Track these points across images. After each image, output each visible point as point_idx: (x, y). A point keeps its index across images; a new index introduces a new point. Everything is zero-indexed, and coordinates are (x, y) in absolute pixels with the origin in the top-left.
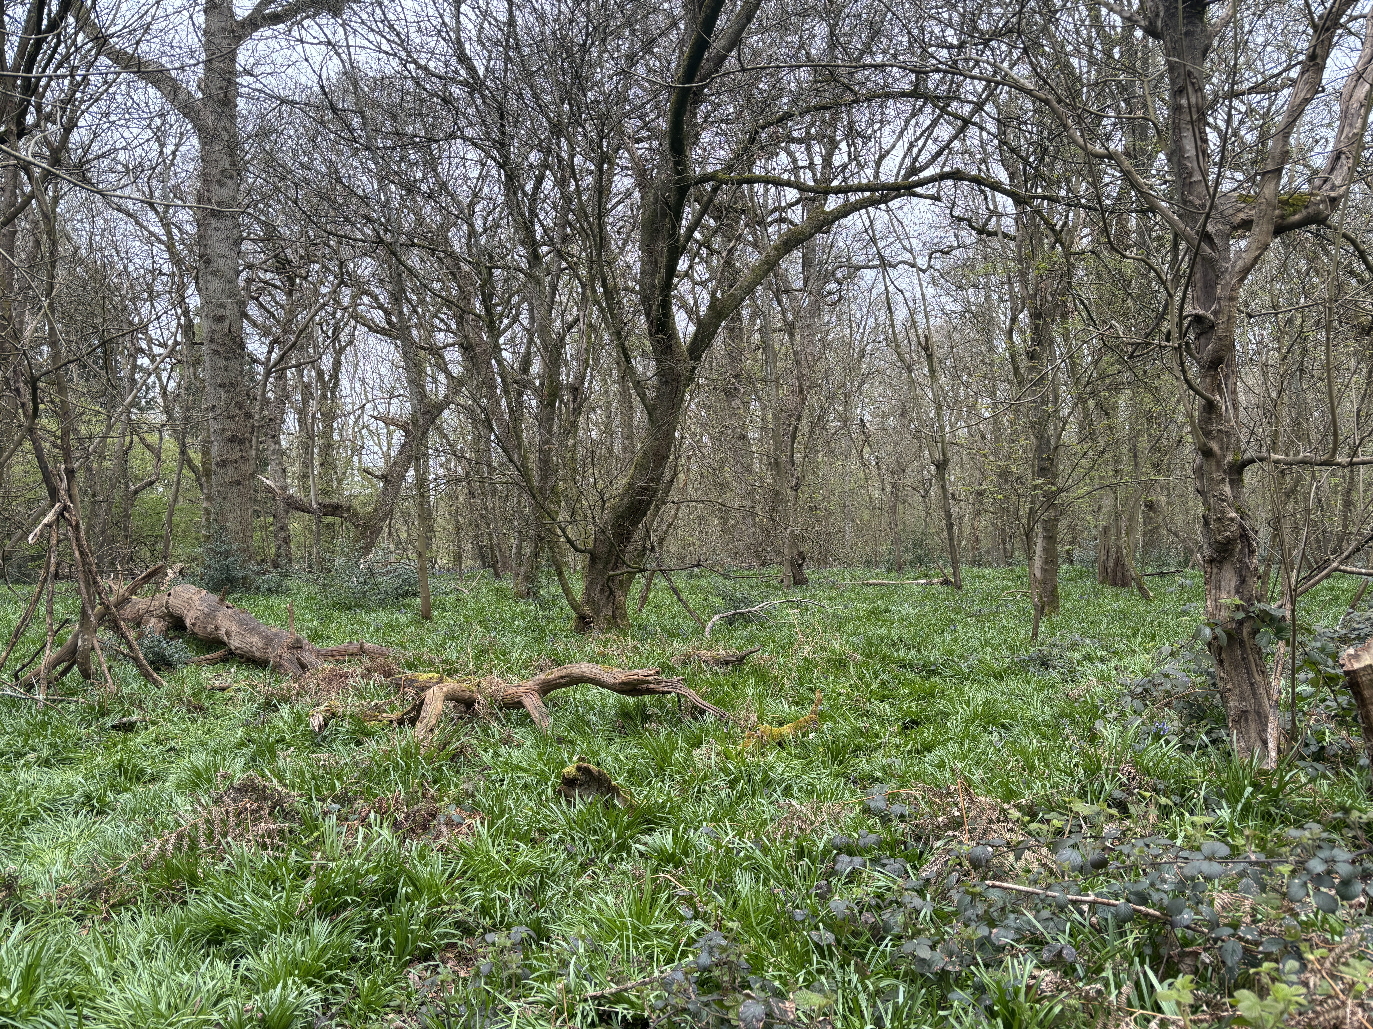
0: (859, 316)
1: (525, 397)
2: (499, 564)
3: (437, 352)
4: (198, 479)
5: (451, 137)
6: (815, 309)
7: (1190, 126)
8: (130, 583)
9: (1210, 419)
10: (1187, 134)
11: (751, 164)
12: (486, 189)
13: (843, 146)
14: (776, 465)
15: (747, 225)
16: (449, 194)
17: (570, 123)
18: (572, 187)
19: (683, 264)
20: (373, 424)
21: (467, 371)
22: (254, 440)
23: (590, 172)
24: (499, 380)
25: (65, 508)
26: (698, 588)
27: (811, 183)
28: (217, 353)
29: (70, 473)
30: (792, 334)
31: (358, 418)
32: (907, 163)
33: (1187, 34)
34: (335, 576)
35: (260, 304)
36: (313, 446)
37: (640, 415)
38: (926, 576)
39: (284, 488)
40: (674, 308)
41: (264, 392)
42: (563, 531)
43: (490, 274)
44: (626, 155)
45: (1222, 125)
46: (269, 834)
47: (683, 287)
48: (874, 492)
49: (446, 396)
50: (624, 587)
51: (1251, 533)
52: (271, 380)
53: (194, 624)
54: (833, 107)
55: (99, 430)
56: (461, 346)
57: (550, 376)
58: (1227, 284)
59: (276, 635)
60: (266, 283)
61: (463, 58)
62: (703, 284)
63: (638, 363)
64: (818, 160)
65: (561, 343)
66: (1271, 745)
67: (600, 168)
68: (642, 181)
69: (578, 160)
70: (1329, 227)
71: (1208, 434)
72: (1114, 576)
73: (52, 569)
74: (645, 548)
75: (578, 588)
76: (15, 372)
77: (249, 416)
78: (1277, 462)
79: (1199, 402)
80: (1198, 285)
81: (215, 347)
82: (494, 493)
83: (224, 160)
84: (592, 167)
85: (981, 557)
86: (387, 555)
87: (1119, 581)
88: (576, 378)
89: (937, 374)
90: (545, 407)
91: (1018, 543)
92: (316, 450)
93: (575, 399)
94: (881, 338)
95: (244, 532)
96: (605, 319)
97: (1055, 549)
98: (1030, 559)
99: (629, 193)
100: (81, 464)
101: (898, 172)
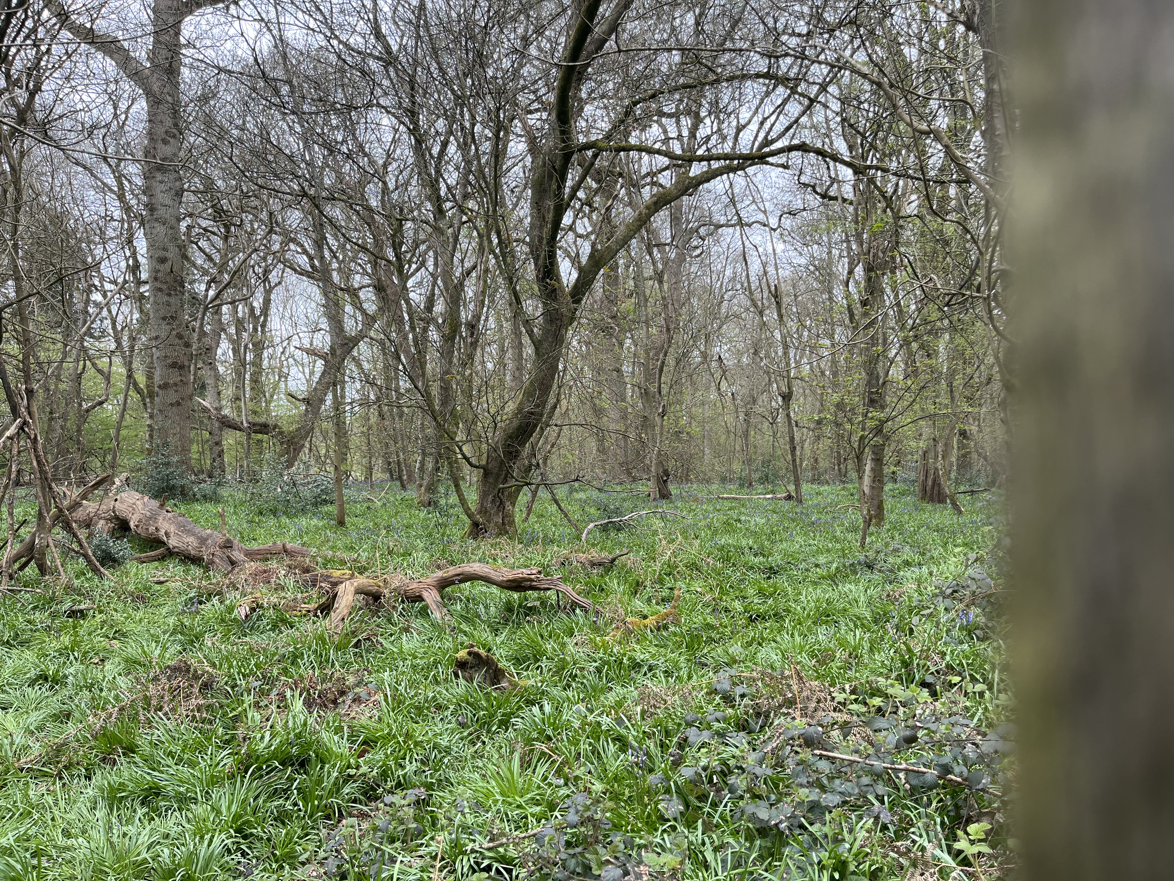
1: (429, 333)
2: (405, 477)
3: (353, 293)
4: (143, 400)
5: (368, 105)
6: (681, 259)
7: (1000, 108)
8: (81, 489)
10: (998, 114)
11: (627, 134)
12: (398, 152)
13: (707, 121)
14: (646, 394)
15: (621, 188)
16: (366, 155)
17: (471, 96)
18: (473, 151)
19: (567, 219)
20: (298, 353)
21: (380, 309)
22: (192, 367)
23: (487, 139)
25: (25, 423)
26: (576, 500)
27: (679, 152)
28: (160, 290)
29: (30, 393)
30: (661, 282)
31: (285, 349)
32: (762, 135)
33: (998, 29)
34: (262, 486)
35: (199, 247)
36: (245, 373)
37: (529, 350)
38: (772, 492)
39: (219, 409)
40: (559, 258)
41: (202, 325)
42: (460, 448)
43: (401, 226)
44: (519, 124)
46: (199, 708)
47: (567, 240)
48: (730, 419)
49: (361, 331)
50: (513, 498)
52: (208, 314)
53: (137, 526)
54: (698, 86)
55: (56, 356)
56: (375, 287)
57: (451, 315)
59: (209, 536)
60: (205, 229)
61: (378, 35)
62: (586, 237)
63: (528, 305)
64: (685, 133)
65: (461, 284)
67: (497, 135)
68: (533, 148)
69: (478, 128)
72: (932, 494)
73: (13, 476)
74: (531, 465)
75: (473, 497)
77: (188, 345)
81: (158, 285)
82: (401, 415)
83: (169, 122)
84: (490, 135)
85: (819, 475)
86: (308, 468)
87: (936, 499)
88: (473, 317)
89: (785, 319)
90: (446, 341)
91: (850, 464)
92: (247, 376)
93: (472, 335)
94: (739, 286)
95: (183, 447)
96: (499, 266)
97: (881, 470)
98: (860, 478)
99: (523, 157)
100: (41, 386)
101: (753, 144)
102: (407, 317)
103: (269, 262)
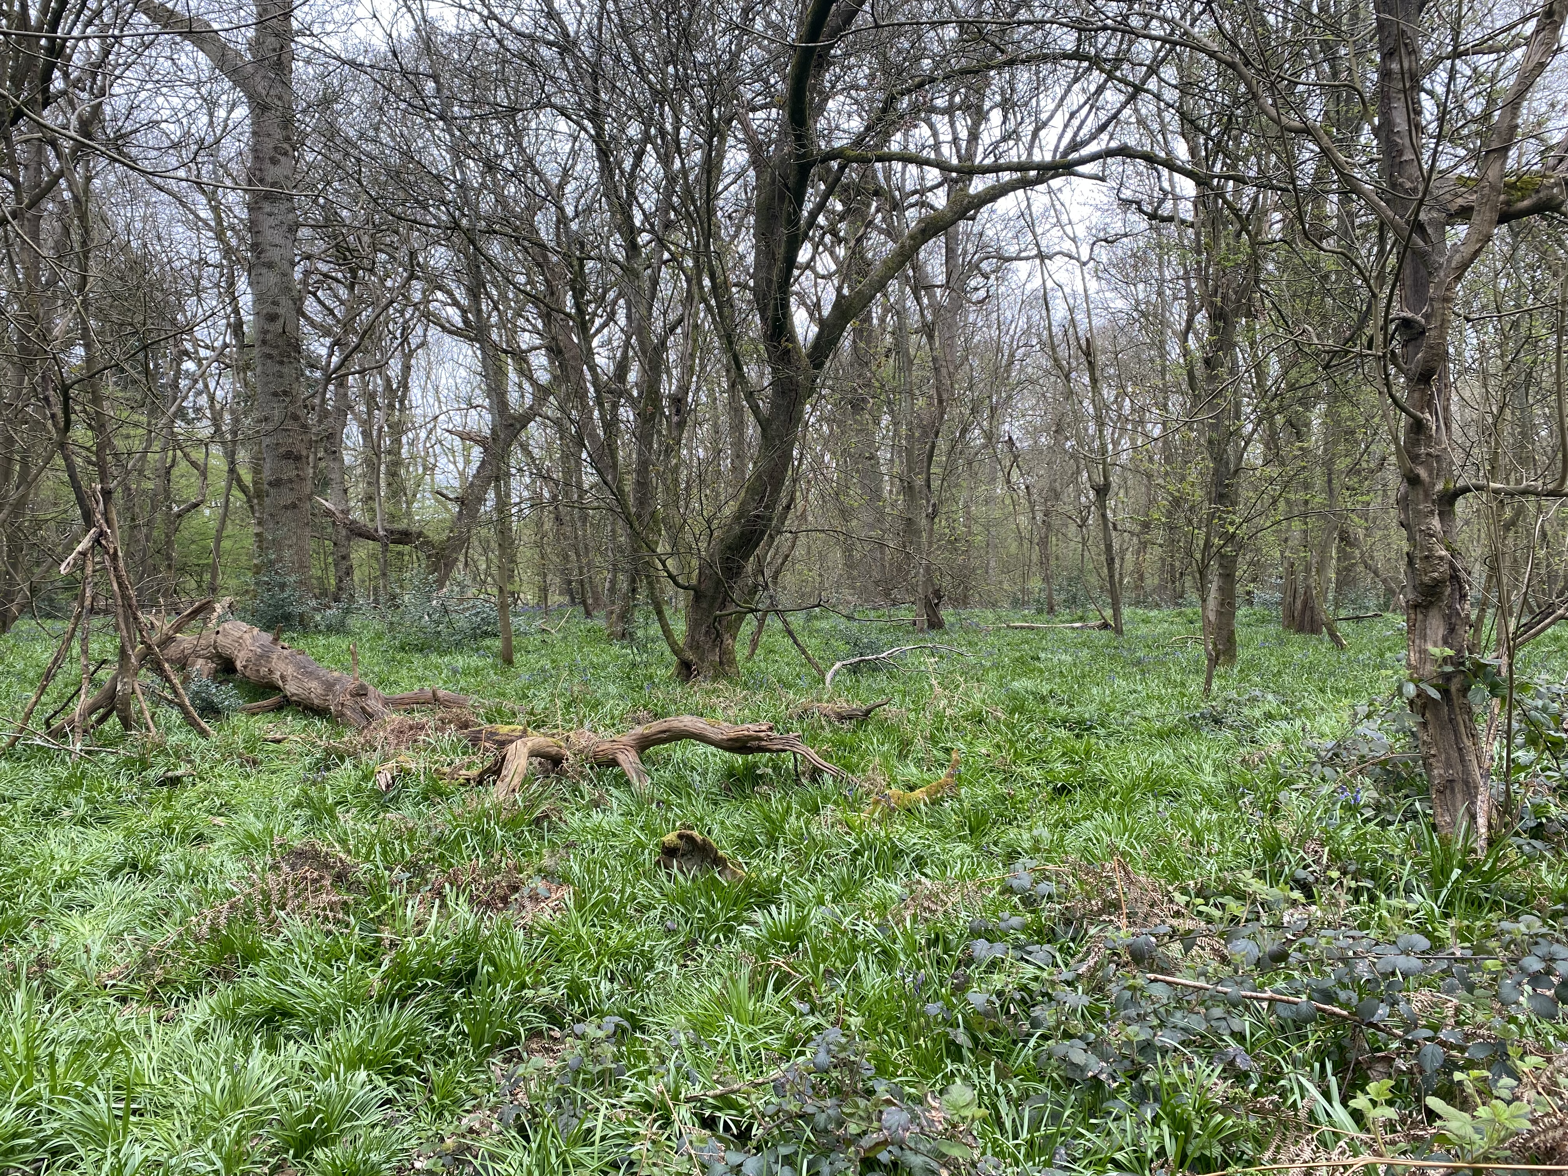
0: (1008, 316)
1: (621, 410)
2: (590, 601)
3: (521, 357)
4: (249, 501)
5: (538, 105)
6: (958, 306)
7: (1402, 96)
8: (175, 619)
9: (1418, 440)
10: (1398, 104)
11: (886, 138)
12: (579, 167)
13: (996, 116)
14: (908, 489)
15: (878, 210)
16: (536, 172)
17: (675, 89)
18: (677, 164)
19: (804, 254)
20: (447, 439)
21: (555, 378)
22: (311, 457)
23: (697, 148)
24: (592, 390)
25: (102, 534)
26: (817, 631)
27: (955, 161)
28: (270, 356)
29: (107, 494)
30: (931, 337)
31: (430, 432)
32: (1067, 138)
34: (404, 613)
35: (318, 299)
36: (380, 464)
37: (752, 431)
38: (1081, 619)
39: (346, 512)
40: (793, 308)
41: (323, 401)
42: (664, 564)
43: (582, 266)
44: (739, 127)
45: (1440, 90)
46: (332, 906)
47: (804, 282)
48: (1023, 520)
49: (531, 407)
50: (734, 628)
51: (1463, 575)
52: (331, 387)
53: (245, 667)
54: (981, 70)
55: (137, 445)
56: (549, 349)
57: (650, 386)
58: (1441, 282)
59: (337, 680)
60: (326, 276)
61: (551, 13)
62: (828, 277)
63: (751, 371)
64: (964, 134)
65: (663, 343)
66: (1482, 821)
67: (710, 143)
68: (757, 160)
69: (684, 132)
70: (1564, 215)
71: (1415, 458)
72: (1302, 622)
73: (87, 603)
74: (756, 586)
75: (680, 627)
76: (43, 377)
77: (305, 428)
78: (1496, 492)
79: (1405, 421)
80: (1407, 283)
81: (267, 350)
82: (584, 519)
83: (278, 134)
84: (700, 141)
85: (1146, 596)
86: (463, 587)
87: (1307, 627)
88: (679, 387)
89: (1099, 384)
90: (644, 420)
91: (1188, 582)
92: (383, 468)
93: (678, 412)
94: (1035, 341)
95: (301, 562)
97: (1232, 589)
98: (1204, 600)
99: (744, 171)
100: (119, 484)
101: (1057, 147)
103: (407, 316)
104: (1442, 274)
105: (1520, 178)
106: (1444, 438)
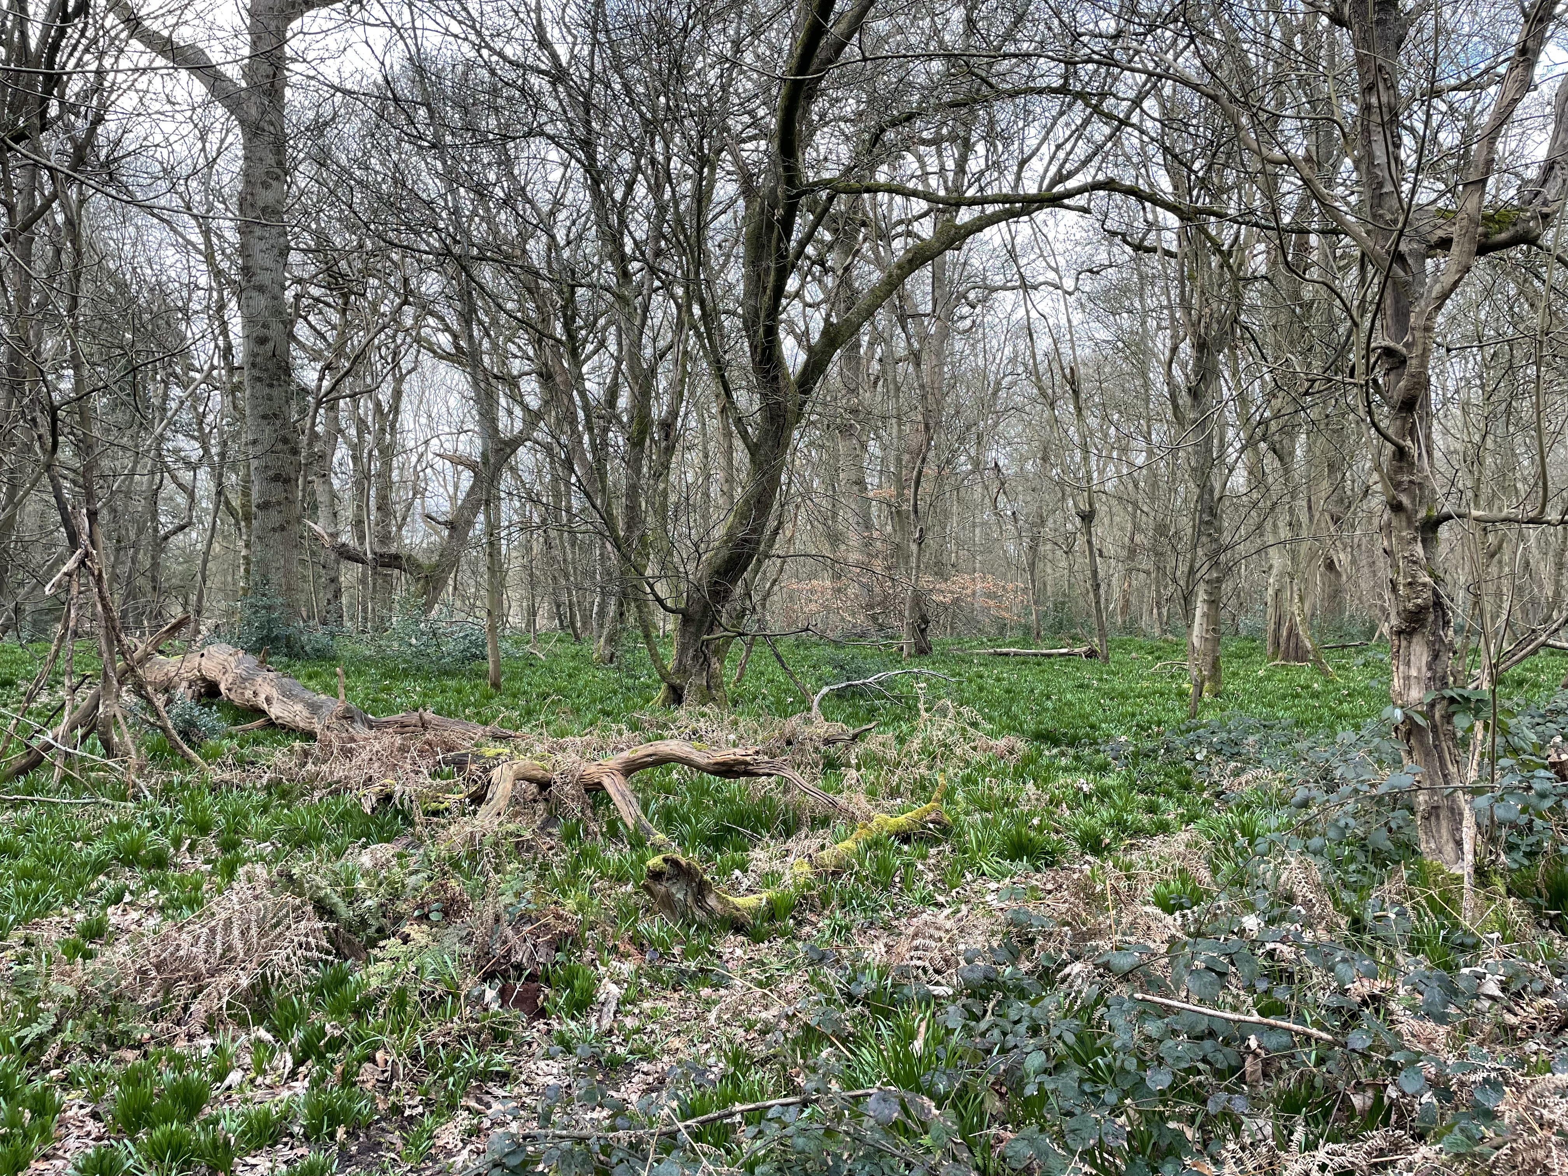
0: (995, 343)
1: (611, 434)
2: (579, 624)
3: (512, 382)
4: (237, 523)
5: (529, 134)
6: (945, 334)
7: (1380, 129)
9: (1401, 468)
10: (1377, 138)
11: (872, 169)
12: (570, 195)
13: (981, 148)
14: (898, 515)
15: (865, 240)
16: (527, 200)
17: (666, 120)
18: (667, 195)
19: (792, 284)
20: (439, 463)
21: (546, 402)
22: (301, 481)
23: (687, 177)
25: (87, 555)
27: (942, 193)
28: (259, 379)
29: (93, 515)
30: (918, 365)
31: (421, 456)
32: (1053, 169)
33: (1378, 22)
34: (391, 636)
35: (309, 323)
36: (369, 488)
37: (741, 455)
38: (1068, 645)
39: (334, 536)
40: (782, 335)
41: (313, 424)
42: (651, 587)
43: (573, 293)
44: (729, 157)
45: (1419, 127)
46: (314, 933)
47: (793, 310)
49: (521, 432)
50: (720, 652)
51: (1446, 601)
52: (322, 411)
53: (229, 690)
54: (969, 103)
56: (540, 375)
57: (639, 411)
58: (1422, 312)
59: (323, 703)
60: (317, 300)
61: (543, 43)
62: (815, 306)
63: (741, 398)
64: (950, 164)
65: (653, 371)
66: (1468, 847)
67: (700, 173)
68: (748, 190)
69: (675, 163)
70: (1541, 248)
71: (1398, 485)
72: (1287, 648)
73: (72, 625)
74: (744, 610)
76: (32, 399)
77: (295, 452)
78: (1478, 519)
79: (1389, 448)
80: (1389, 314)
81: (257, 373)
82: (573, 544)
83: (271, 159)
84: (691, 171)
86: (452, 612)
87: (1292, 653)
88: (669, 413)
89: (1084, 412)
90: (634, 445)
91: (1175, 608)
92: (373, 492)
93: (667, 436)
94: (1020, 369)
95: (289, 584)
96: (703, 346)
97: (1218, 615)
98: (1189, 626)
99: (732, 202)
100: (105, 505)
101: (1043, 178)
102: (581, 414)
103: (399, 341)
104: (1423, 303)
105: (1497, 211)
106: (1426, 465)
